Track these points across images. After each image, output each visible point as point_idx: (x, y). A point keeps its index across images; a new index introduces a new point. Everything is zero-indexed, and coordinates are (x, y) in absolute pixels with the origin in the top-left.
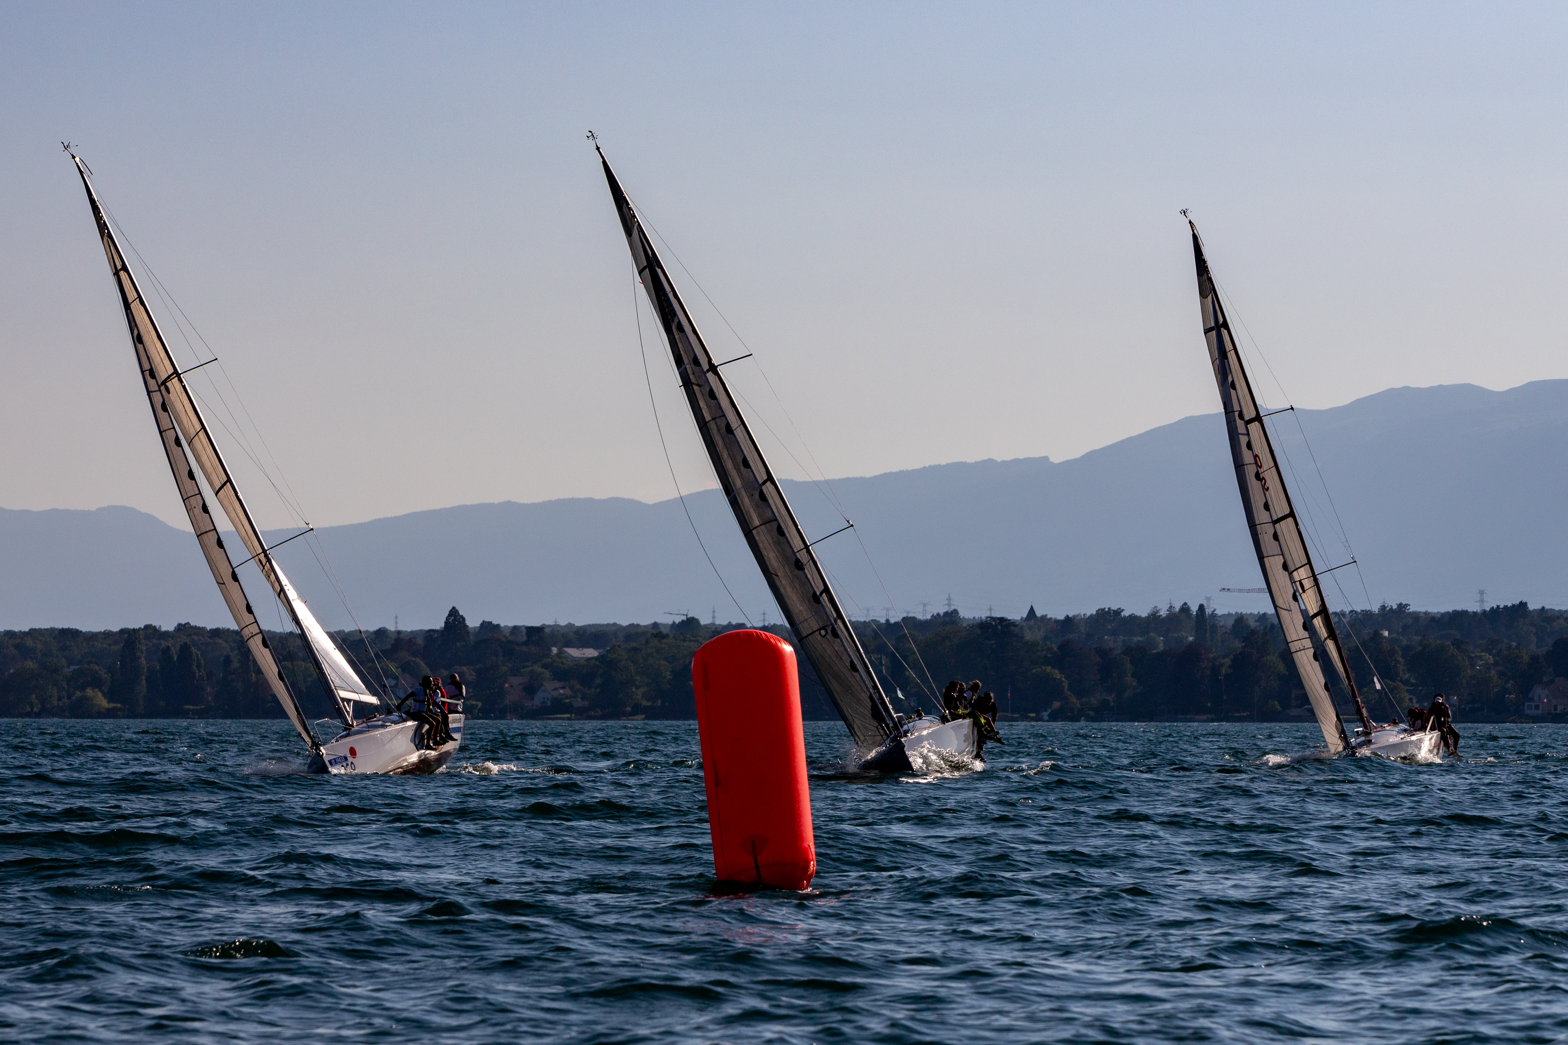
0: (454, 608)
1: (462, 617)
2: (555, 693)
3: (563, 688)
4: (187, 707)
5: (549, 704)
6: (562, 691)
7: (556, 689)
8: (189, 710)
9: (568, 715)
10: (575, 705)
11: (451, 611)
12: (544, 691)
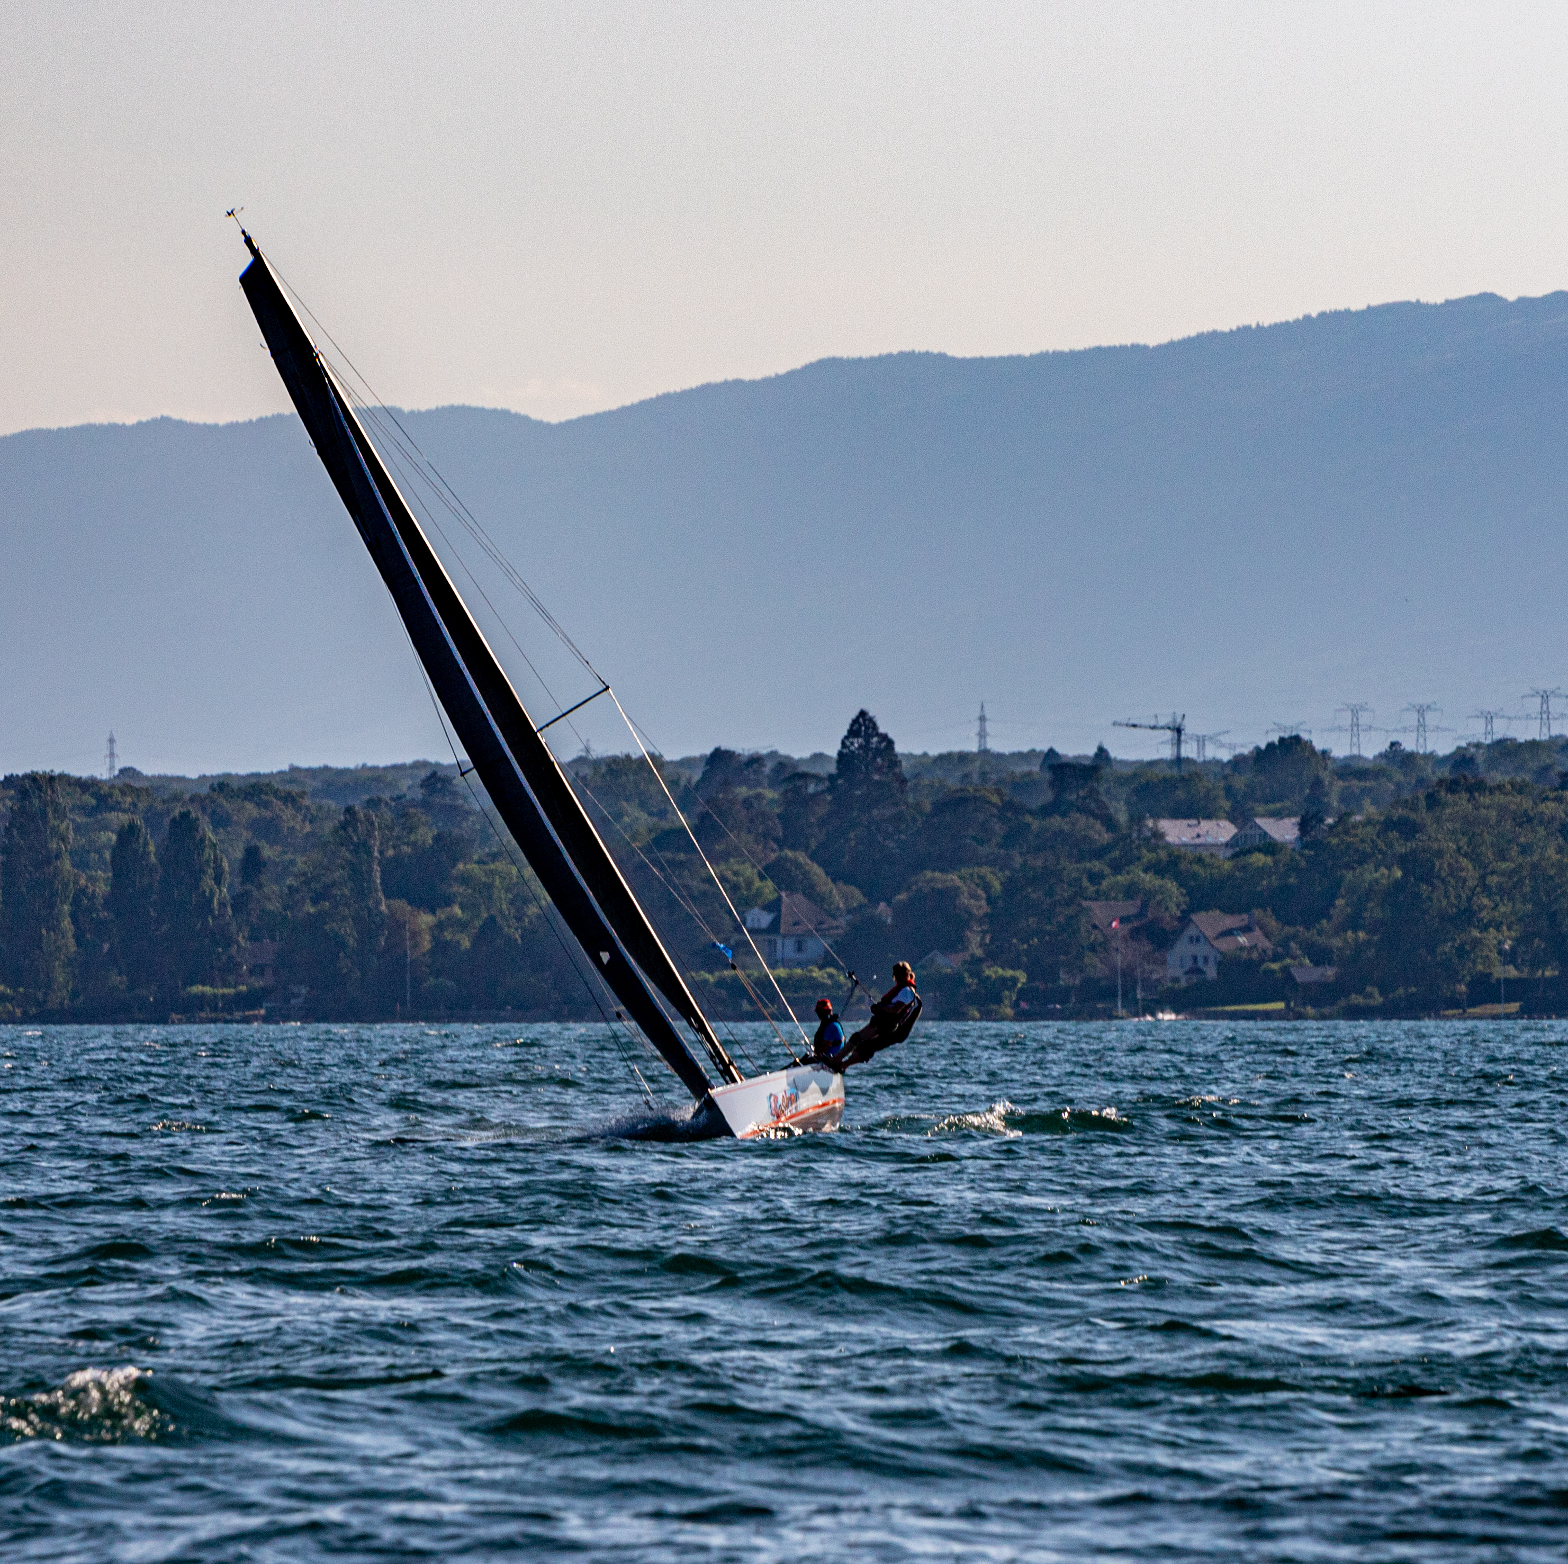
0: (863, 713)
1: (884, 737)
2: (1225, 945)
3: (1246, 930)
4: (197, 989)
5: (1211, 972)
6: (1242, 940)
7: (1229, 933)
8: (202, 996)
9: (1280, 1005)
10: (1300, 976)
11: (855, 722)
12: (1195, 940)
